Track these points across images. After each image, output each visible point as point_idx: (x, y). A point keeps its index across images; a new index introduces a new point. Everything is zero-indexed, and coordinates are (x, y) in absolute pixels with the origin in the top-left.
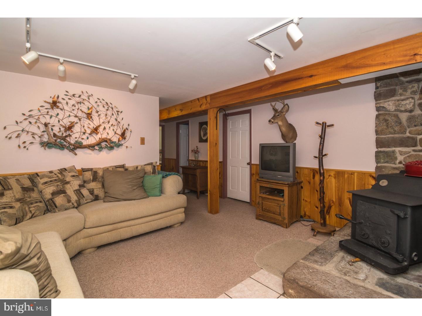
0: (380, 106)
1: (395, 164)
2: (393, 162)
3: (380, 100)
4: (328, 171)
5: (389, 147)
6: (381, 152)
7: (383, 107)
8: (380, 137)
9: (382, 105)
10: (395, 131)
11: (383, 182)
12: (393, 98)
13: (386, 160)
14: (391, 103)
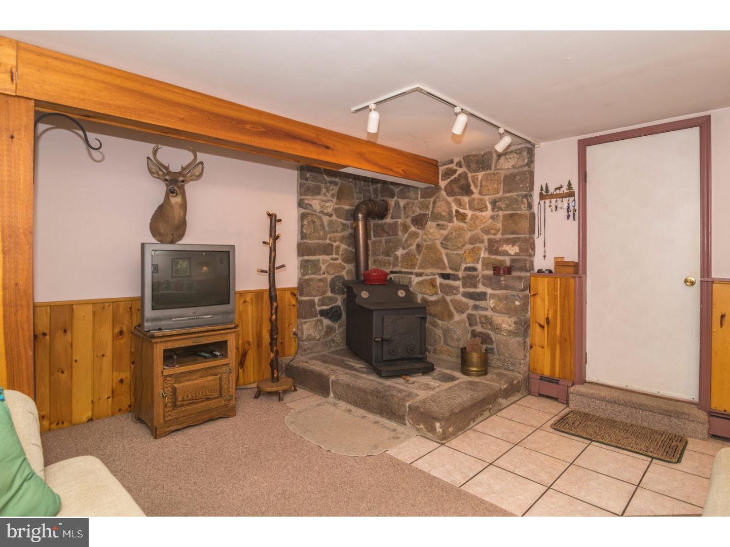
0: (308, 204)
1: (320, 275)
2: (318, 273)
3: (308, 196)
4: (242, 293)
5: (315, 255)
6: (308, 261)
7: (310, 205)
8: (307, 242)
9: (310, 203)
10: (320, 235)
11: (365, 294)
12: (319, 197)
13: (313, 271)
14: (317, 202)
